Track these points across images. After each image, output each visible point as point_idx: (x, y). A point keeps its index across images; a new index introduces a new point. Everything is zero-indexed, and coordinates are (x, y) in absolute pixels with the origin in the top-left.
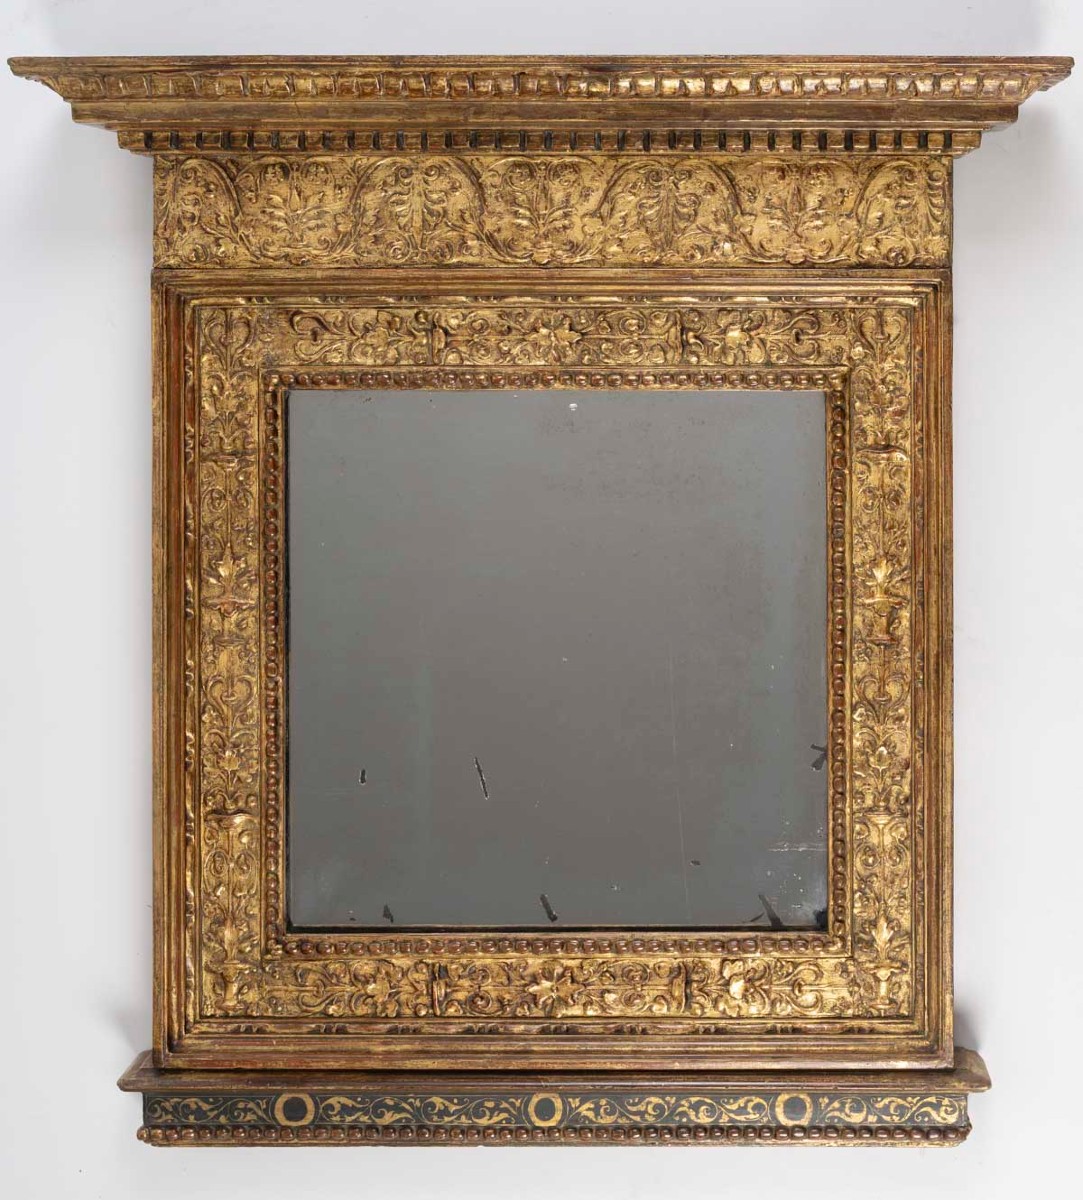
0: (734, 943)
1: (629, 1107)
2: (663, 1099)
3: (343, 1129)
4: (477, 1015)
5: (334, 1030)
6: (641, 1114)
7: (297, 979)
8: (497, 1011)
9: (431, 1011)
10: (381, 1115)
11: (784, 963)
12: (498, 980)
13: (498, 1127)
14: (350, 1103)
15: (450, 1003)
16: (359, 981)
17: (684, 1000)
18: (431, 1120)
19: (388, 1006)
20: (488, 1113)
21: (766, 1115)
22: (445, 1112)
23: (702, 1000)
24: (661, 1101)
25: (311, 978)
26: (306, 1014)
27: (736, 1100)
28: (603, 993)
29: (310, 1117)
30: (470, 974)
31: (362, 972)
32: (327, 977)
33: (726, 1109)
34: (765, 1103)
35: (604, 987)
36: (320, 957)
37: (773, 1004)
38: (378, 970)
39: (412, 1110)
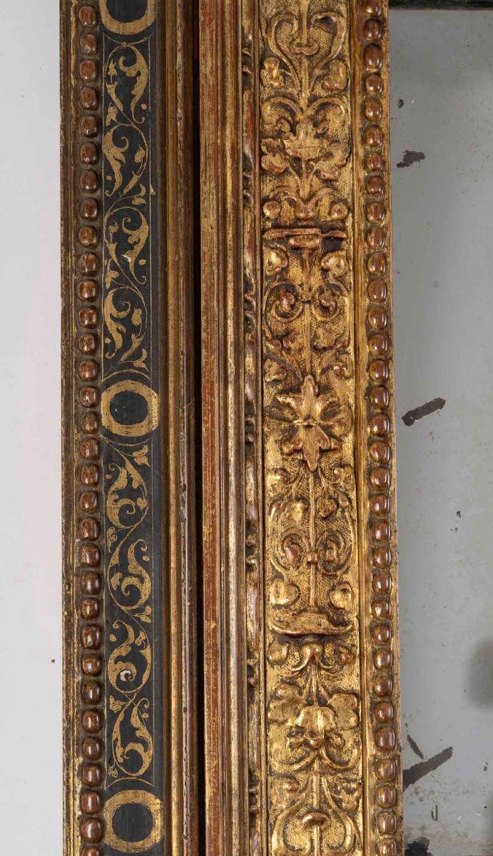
0: (390, 711)
1: (132, 546)
2: (147, 603)
3: (96, 79)
4: (265, 298)
5: (247, 70)
6: (123, 568)
7: (321, 12)
8: (270, 328)
9: (269, 224)
10: (117, 142)
11: (356, 794)
12: (320, 331)
13: (100, 331)
14: (139, 90)
15: (284, 256)
16: (317, 112)
17: (294, 632)
18: (110, 223)
19: (278, 157)
20: (123, 314)
21: (121, 774)
22: (123, 245)
23: (292, 662)
24: (144, 598)
25: (322, 36)
26: (264, 26)
27: (147, 723)
28: (303, 499)
29: (114, 26)
30: (330, 286)
31: (330, 116)
32: (323, 62)
33: (132, 706)
34: (141, 772)
35: (312, 502)
36: (359, 50)
37: (291, 777)
38: (334, 141)
39: (125, 191)
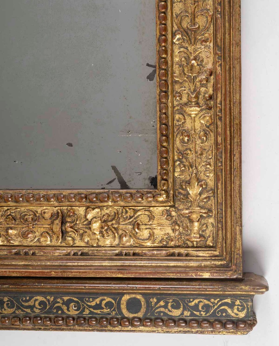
0: (94, 195)
1: (23, 303)
2: (46, 298)
6: (32, 307)
11: (128, 210)
17: (61, 235)
21: (114, 310)
23: (73, 235)
24: (44, 299)
27: (94, 299)
28: (7, 229)
33: (87, 305)
34: (114, 302)
35: (8, 226)
37: (121, 237)
